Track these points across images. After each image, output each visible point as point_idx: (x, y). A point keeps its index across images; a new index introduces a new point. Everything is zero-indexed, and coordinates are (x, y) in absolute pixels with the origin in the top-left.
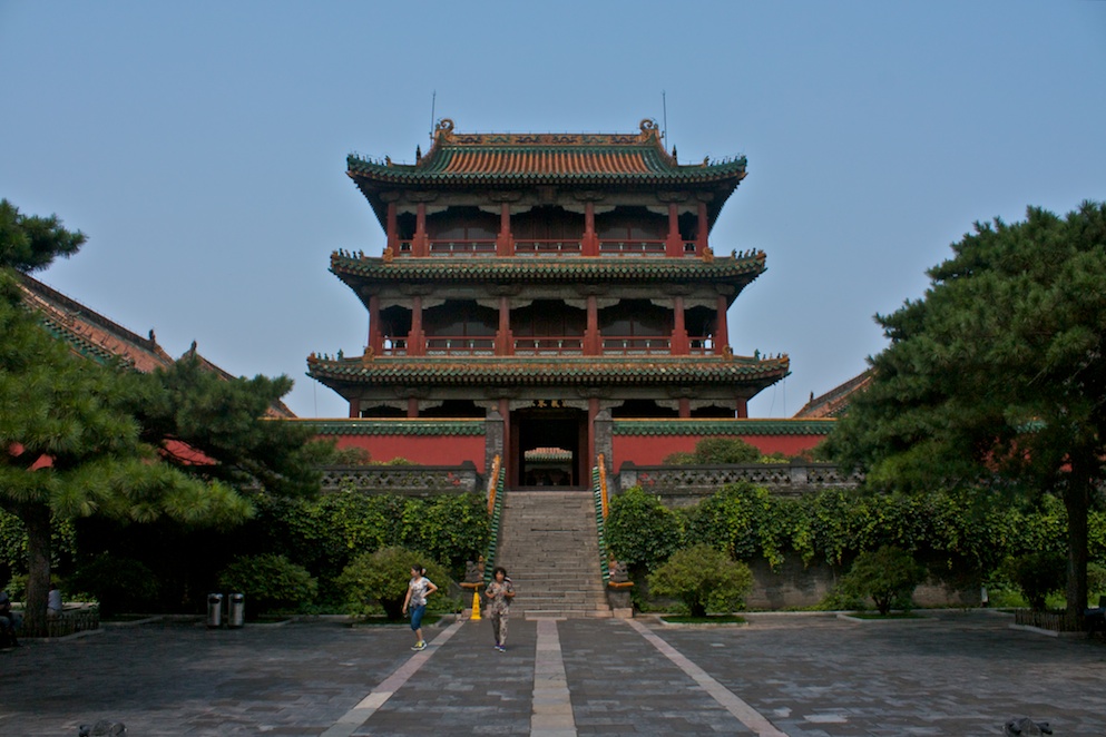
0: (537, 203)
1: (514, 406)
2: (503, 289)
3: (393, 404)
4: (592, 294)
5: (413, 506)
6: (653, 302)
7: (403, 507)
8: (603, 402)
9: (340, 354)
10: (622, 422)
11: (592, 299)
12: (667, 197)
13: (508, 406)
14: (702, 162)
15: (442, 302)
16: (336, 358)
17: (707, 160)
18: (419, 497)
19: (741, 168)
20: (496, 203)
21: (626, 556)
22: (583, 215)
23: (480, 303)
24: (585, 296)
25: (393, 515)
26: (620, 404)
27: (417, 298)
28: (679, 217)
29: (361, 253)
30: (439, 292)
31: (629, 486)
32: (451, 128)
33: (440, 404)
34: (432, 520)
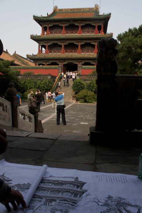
0: (70, 24)
1: (64, 63)
2: (62, 41)
3: (42, 63)
4: (79, 42)
5: (39, 82)
6: (91, 43)
7: (37, 82)
8: (80, 63)
9: (33, 54)
10: (84, 67)
11: (79, 43)
12: (95, 22)
13: (63, 63)
14: (103, 14)
15: (51, 44)
16: (32, 55)
17: (104, 14)
18: (41, 80)
19: (110, 15)
20: (62, 24)
21: (75, 91)
22: (79, 26)
23: (58, 44)
24: (78, 42)
25: (35, 83)
26: (84, 63)
27: (47, 43)
28: (98, 26)
29: (36, 35)
30: (51, 42)
31: (78, 79)
32: (57, 8)
33: (51, 63)
34: (42, 84)
